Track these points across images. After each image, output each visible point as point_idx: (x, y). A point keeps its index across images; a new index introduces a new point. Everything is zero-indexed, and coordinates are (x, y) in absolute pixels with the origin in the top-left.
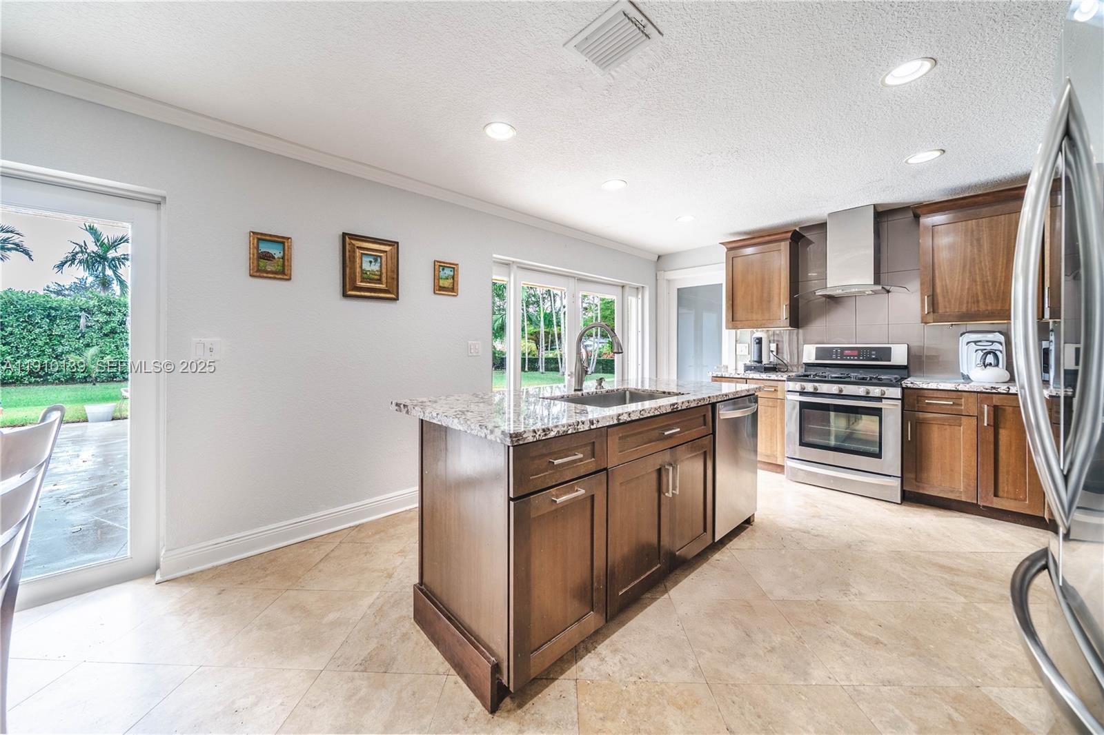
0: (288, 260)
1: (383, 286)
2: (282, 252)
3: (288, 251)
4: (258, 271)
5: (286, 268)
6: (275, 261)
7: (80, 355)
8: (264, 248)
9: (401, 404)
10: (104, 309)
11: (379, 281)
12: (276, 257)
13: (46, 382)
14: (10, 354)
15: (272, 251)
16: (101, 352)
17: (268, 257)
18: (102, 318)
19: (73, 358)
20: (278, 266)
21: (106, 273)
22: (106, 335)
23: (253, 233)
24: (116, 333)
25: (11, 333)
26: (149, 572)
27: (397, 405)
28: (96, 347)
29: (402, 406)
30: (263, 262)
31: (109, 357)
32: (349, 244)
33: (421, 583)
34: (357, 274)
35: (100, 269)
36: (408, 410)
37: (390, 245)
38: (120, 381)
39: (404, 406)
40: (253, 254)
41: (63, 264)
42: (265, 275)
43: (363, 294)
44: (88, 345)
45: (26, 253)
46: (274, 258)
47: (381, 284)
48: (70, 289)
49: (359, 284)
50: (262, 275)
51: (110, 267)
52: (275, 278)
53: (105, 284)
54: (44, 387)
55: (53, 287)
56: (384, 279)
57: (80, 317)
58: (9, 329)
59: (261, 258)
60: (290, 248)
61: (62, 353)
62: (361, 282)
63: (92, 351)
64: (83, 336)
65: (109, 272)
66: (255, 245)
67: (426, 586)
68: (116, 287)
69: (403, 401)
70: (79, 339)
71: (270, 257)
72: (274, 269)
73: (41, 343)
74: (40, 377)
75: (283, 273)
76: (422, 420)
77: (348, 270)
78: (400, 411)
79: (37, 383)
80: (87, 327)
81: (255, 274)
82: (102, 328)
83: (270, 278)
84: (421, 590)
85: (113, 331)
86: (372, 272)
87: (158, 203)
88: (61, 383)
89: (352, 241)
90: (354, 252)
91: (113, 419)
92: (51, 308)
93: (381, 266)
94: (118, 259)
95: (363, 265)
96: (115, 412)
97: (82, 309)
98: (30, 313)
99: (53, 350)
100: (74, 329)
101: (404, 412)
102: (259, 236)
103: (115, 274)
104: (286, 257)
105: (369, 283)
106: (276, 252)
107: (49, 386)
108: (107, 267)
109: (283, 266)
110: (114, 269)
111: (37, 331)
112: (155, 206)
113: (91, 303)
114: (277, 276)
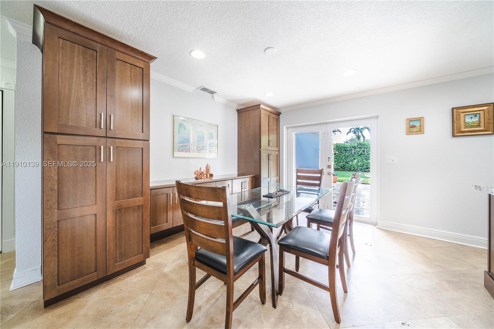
0: (422, 126)
1: (482, 128)
2: (420, 124)
3: (422, 122)
4: (410, 132)
5: (421, 129)
6: (417, 127)
7: (352, 162)
8: (412, 124)
9: (477, 186)
10: (359, 146)
11: (479, 126)
12: (417, 126)
13: (344, 170)
14: (337, 161)
15: (415, 124)
16: (358, 161)
17: (413, 127)
18: (358, 150)
19: (351, 163)
20: (418, 129)
21: (359, 134)
22: (359, 155)
23: (407, 119)
24: (362, 155)
25: (337, 156)
26: (375, 225)
27: (476, 186)
28: (356, 160)
29: (478, 187)
30: (411, 129)
31: (360, 163)
32: (456, 112)
33: (490, 271)
34: (462, 125)
35: (357, 133)
36: (480, 189)
37: (486, 106)
38: (363, 172)
39: (479, 187)
40: (408, 127)
41: (348, 133)
42: (412, 133)
43: (466, 134)
44: (354, 159)
45: (340, 131)
46: (416, 126)
47: (481, 127)
48: (349, 141)
49: (463, 129)
50: (411, 133)
51: (360, 132)
52: (417, 134)
53: (359, 138)
54: (344, 172)
55: (346, 141)
56: (482, 124)
57: (352, 150)
58: (337, 154)
59: (411, 127)
60: (423, 121)
61: (348, 161)
62: (465, 128)
63: (355, 161)
64: (353, 156)
65: (360, 134)
66: (408, 123)
67: (491, 273)
68: (362, 139)
69: (478, 185)
70: (352, 157)
71: (414, 126)
72: (416, 131)
73: (343, 158)
74: (343, 168)
75: (420, 131)
76: (490, 195)
77: (455, 125)
78: (477, 189)
79: (342, 170)
80: (354, 153)
81: (408, 134)
82: (358, 153)
83: (415, 134)
84: (489, 275)
85: (361, 154)
86: (474, 123)
87: (377, 117)
88: (348, 171)
89: (458, 110)
90: (459, 115)
91: (362, 184)
92: (346, 147)
93: (480, 119)
94: (362, 128)
95: (466, 120)
96: (363, 181)
97: (353, 147)
98: (341, 149)
99: (346, 160)
100: (351, 154)
101: (479, 190)
102: (410, 120)
103: (362, 134)
104: (421, 125)
105: (470, 128)
106: (417, 124)
107: (345, 172)
108: (359, 132)
109: (420, 129)
110: (361, 132)
111: (342, 155)
112: (376, 118)
113: (355, 145)
114: (417, 133)
